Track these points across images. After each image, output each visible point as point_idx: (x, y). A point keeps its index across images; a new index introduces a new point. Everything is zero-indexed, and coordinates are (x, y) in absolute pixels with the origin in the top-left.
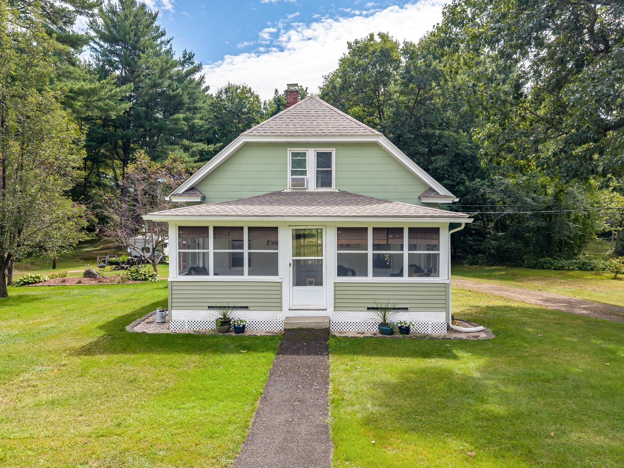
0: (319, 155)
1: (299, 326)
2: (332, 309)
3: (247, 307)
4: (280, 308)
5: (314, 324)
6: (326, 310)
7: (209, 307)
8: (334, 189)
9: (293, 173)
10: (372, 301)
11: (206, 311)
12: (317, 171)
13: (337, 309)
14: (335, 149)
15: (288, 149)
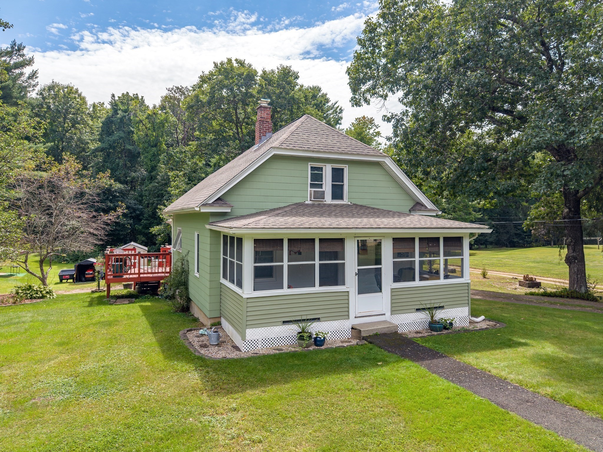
0: (334, 170)
1: (375, 332)
2: (390, 313)
3: (319, 319)
4: (348, 317)
5: (387, 329)
6: (384, 314)
7: (284, 322)
8: (345, 201)
9: (312, 186)
10: (419, 303)
11: (281, 327)
12: (332, 184)
13: (393, 312)
14: (347, 166)
15: (309, 163)
